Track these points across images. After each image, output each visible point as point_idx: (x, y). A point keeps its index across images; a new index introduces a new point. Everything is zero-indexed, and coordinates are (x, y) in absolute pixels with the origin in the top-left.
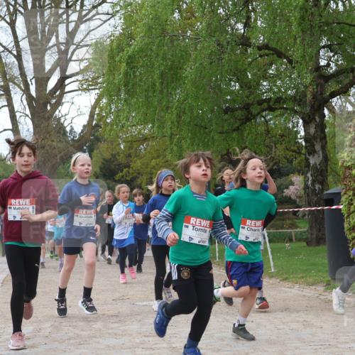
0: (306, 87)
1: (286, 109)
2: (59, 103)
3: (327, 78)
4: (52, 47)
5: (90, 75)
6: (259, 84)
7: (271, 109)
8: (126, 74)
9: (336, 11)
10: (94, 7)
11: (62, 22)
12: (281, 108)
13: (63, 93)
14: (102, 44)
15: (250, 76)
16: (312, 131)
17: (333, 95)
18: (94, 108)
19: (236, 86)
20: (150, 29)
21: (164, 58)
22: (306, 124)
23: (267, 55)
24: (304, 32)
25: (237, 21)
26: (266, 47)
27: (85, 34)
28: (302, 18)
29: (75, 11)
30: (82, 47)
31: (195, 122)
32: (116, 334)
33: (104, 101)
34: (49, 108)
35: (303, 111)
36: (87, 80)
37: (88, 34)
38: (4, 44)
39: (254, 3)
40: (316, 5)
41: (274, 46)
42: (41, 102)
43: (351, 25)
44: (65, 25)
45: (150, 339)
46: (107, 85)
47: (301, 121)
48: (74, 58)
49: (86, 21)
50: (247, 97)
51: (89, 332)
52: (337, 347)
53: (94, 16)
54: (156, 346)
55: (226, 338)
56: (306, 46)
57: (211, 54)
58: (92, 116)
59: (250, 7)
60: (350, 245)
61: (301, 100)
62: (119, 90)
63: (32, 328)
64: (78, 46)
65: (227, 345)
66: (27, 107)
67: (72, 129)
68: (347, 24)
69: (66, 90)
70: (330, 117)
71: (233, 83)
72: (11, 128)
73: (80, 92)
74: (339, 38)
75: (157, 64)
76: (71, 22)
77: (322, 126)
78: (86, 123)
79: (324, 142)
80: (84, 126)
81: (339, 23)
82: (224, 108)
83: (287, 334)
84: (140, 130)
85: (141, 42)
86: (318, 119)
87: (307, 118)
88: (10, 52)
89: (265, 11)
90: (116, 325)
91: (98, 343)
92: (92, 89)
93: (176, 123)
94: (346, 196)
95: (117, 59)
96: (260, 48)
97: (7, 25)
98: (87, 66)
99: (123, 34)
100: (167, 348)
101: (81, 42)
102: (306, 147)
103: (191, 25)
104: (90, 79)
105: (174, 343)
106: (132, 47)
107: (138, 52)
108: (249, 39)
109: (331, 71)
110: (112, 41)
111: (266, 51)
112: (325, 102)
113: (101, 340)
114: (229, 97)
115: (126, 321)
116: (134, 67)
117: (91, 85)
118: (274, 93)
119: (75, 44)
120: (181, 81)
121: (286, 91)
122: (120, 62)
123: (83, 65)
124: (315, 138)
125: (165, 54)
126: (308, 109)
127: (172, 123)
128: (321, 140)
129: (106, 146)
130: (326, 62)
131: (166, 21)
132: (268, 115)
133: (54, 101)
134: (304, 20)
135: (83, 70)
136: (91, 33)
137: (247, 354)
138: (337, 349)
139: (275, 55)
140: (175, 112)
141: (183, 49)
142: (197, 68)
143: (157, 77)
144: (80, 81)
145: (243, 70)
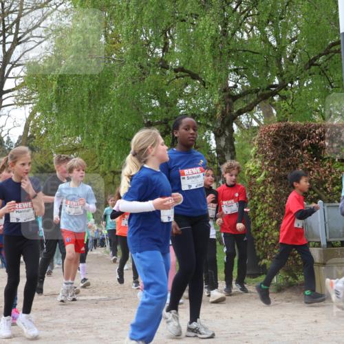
0: (216, 105)
1: (200, 124)
3: (235, 98)
5: (25, 91)
6: (176, 102)
8: (57, 91)
9: (242, 40)
10: (29, 31)
15: (168, 94)
16: (223, 143)
17: (240, 112)
18: (28, 121)
19: (155, 103)
21: (92, 78)
22: (217, 137)
23: (183, 77)
24: (214, 58)
25: (156, 46)
26: (181, 69)
27: (20, 54)
28: (213, 46)
29: (11, 34)
30: (17, 66)
31: (121, 135)
32: (47, 327)
33: (38, 114)
35: (215, 126)
36: (22, 95)
37: (23, 54)
39: (171, 31)
40: (224, 35)
41: (188, 69)
43: (254, 53)
44: (1, 46)
45: (79, 331)
46: (40, 101)
47: (212, 135)
48: (10, 75)
49: (20, 43)
50: (167, 113)
52: (245, 335)
53: (28, 38)
56: (217, 70)
57: (134, 75)
58: (26, 128)
59: (168, 35)
60: (256, 244)
61: (212, 117)
62: (52, 105)
64: (13, 65)
67: (9, 139)
68: (251, 52)
69: (3, 105)
70: (238, 132)
71: (153, 101)
73: (15, 106)
74: (245, 63)
75: (85, 83)
76: (7, 43)
77: (231, 140)
78: (21, 134)
79: (233, 153)
80: (20, 137)
81: (244, 51)
82: (145, 122)
84: (71, 141)
86: (227, 133)
87: (218, 132)
89: (180, 38)
90: (50, 318)
92: (27, 104)
93: (104, 136)
94: (252, 201)
95: (49, 77)
96: (176, 71)
98: (23, 83)
101: (16, 62)
102: (218, 158)
104: (25, 95)
105: (100, 334)
108: (166, 62)
109: (238, 92)
111: (182, 73)
112: (234, 118)
114: (150, 113)
115: (56, 315)
116: (64, 85)
117: (27, 100)
118: (189, 110)
119: (11, 63)
120: (107, 98)
121: (199, 108)
122: (52, 80)
123: (19, 81)
124: (225, 149)
126: (219, 124)
127: (100, 135)
128: (230, 151)
129: (39, 155)
130: (234, 83)
134: (214, 48)
135: (19, 86)
137: (166, 343)
138: (245, 337)
139: (190, 77)
140: (102, 126)
141: (109, 70)
142: (121, 87)
143: (86, 94)
144: (16, 96)
145: (162, 90)
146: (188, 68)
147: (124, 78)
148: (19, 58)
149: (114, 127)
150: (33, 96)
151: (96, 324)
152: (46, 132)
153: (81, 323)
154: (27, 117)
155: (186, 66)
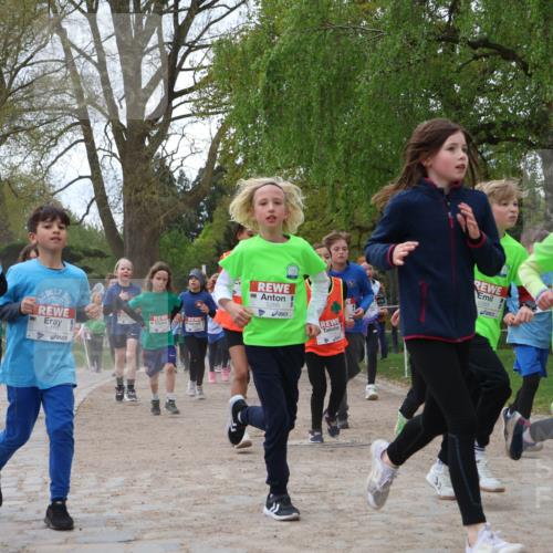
1: (516, 140)
2: (163, 136)
4: (152, 49)
5: (210, 91)
6: (472, 102)
7: (492, 141)
8: (267, 90)
11: (168, 11)
12: (507, 139)
13: (169, 120)
14: (228, 43)
15: (457, 88)
18: (215, 142)
19: (435, 105)
20: (303, 18)
21: (326, 64)
22: (547, 163)
23: (486, 56)
25: (439, 3)
26: (485, 43)
27: (201, 28)
30: (198, 48)
31: (373, 163)
32: (250, 489)
33: (232, 131)
34: (147, 143)
35: (543, 143)
36: (205, 99)
37: (207, 27)
38: (79, 46)
41: (497, 42)
42: (136, 134)
44: (171, 15)
46: (236, 107)
47: (539, 160)
48: (186, 65)
49: (204, 8)
51: (209, 486)
53: (212, 3)
54: (312, 508)
55: (420, 496)
57: (398, 56)
58: (212, 154)
62: (256, 114)
63: (121, 479)
64: (190, 47)
65: (422, 507)
66: (114, 142)
67: (182, 174)
69: (173, 116)
71: (432, 101)
72: (90, 174)
73: (194, 118)
75: (314, 74)
76: (181, 10)
78: (203, 166)
80: (201, 170)
83: (516, 490)
84: (286, 176)
85: (290, 40)
87: (548, 154)
88: (89, 58)
90: (250, 476)
91: (223, 502)
92: (213, 113)
93: (344, 165)
95: (253, 66)
96: (474, 45)
97: (83, 16)
98: (206, 78)
99: (262, 27)
100: (329, 512)
101: (195, 42)
102: (546, 199)
103: (367, 12)
104: (210, 98)
105: (339, 503)
106: (276, 47)
107: (285, 55)
108: (456, 31)
110: (244, 38)
111: (486, 50)
113: (227, 499)
116: (279, 79)
117: (212, 107)
118: (497, 115)
119: (187, 45)
120: (351, 102)
121: (515, 112)
122: (258, 71)
123: (200, 76)
125: (326, 57)
127: (338, 164)
131: (329, 6)
132: (487, 149)
133: (155, 132)
135: (200, 84)
136: (211, 27)
139: (499, 57)
140: (341, 147)
141: (355, 49)
142: (376, 79)
143: (314, 93)
144: (195, 101)
145: (449, 81)
146: (496, 40)
147: (382, 61)
148: (201, 35)
149: (361, 150)
150: (224, 100)
151: (331, 486)
152: (245, 161)
153: (306, 484)
154: (214, 136)
155: (493, 36)
